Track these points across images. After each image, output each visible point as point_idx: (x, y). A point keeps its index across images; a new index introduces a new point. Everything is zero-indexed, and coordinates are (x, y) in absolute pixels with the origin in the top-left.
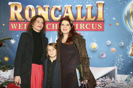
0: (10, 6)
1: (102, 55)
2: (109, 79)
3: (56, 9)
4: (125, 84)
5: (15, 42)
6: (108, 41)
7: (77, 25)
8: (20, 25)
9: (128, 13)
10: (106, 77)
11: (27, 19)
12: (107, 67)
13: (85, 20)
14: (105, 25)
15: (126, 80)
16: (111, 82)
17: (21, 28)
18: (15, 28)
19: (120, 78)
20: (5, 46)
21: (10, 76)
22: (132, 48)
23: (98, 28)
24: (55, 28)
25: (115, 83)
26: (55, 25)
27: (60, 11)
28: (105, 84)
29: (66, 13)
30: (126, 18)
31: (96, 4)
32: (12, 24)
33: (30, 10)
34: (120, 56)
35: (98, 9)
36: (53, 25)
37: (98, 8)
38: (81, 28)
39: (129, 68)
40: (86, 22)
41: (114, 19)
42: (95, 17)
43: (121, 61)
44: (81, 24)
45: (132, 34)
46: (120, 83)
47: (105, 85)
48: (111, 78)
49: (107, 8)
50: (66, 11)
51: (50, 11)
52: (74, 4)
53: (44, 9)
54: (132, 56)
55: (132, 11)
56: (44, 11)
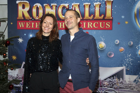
0: (18, 4)
1: (110, 54)
2: (117, 79)
3: (64, 7)
4: (134, 84)
5: (22, 41)
6: (116, 40)
7: (85, 23)
8: (27, 23)
9: (138, 11)
10: (114, 77)
11: (34, 17)
12: (115, 67)
13: (93, 19)
14: (113, 24)
15: (135, 81)
16: (119, 83)
17: (28, 26)
18: (23, 26)
19: (128, 79)
20: (13, 45)
21: (17, 75)
23: (107, 27)
24: (62, 26)
25: (123, 83)
26: (62, 24)
27: (68, 9)
28: (113, 84)
30: (136, 17)
31: (104, 1)
32: (20, 23)
33: (38, 9)
34: (129, 56)
35: (106, 8)
36: (60, 23)
37: (106, 6)
38: (89, 27)
39: (138, 69)
40: (94, 20)
41: (123, 17)
42: (103, 16)
43: (130, 61)
44: (89, 23)
46: (128, 84)
47: (112, 86)
48: (119, 78)
49: (116, 6)
51: (57, 9)
52: (82, 2)
53: (52, 7)
56: (51, 9)
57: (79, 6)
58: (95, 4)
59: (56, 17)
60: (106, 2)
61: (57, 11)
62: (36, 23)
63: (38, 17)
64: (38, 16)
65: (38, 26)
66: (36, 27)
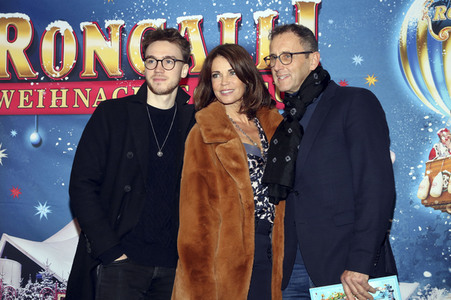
5: (4, 155)
8: (22, 92)
9: (412, 36)
11: (47, 71)
17: (26, 103)
18: (8, 104)
22: (428, 172)
30: (405, 58)
31: (289, 6)
33: (59, 39)
37: (297, 20)
39: (419, 257)
41: (358, 60)
45: (427, 117)
49: (331, 22)
51: (125, 40)
52: (211, 12)
53: (106, 34)
54: (431, 206)
55: (427, 27)
56: (106, 39)
57: (201, 24)
58: (257, 15)
59: (121, 66)
60: (294, 7)
61: (125, 44)
62: (54, 92)
63: (61, 69)
64: (61, 66)
65: (59, 102)
66: (54, 105)
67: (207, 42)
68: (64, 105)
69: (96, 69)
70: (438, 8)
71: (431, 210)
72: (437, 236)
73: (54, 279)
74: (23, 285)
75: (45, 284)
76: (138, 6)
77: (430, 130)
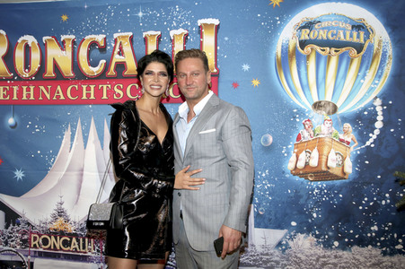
3: (93, 44)
4: (277, 255)
8: (1, 88)
9: (285, 50)
11: (19, 72)
14: (221, 87)
15: (280, 244)
17: (4, 96)
19: (262, 238)
22: (296, 151)
24: (88, 95)
25: (247, 251)
26: (88, 89)
27: (103, 49)
29: (119, 53)
30: (280, 66)
31: (196, 26)
33: (27, 49)
34: (264, 175)
35: (201, 42)
36: (84, 87)
37: (202, 38)
39: (288, 211)
41: (246, 67)
43: (266, 190)
45: (295, 111)
46: (262, 254)
49: (226, 39)
50: (117, 50)
51: (76, 50)
52: (138, 31)
53: (62, 45)
54: (297, 175)
55: (296, 44)
56: (62, 49)
57: (131, 39)
58: (172, 33)
59: (73, 70)
60: (200, 27)
61: (76, 54)
62: (25, 88)
63: (29, 71)
64: (29, 69)
65: (28, 96)
66: (25, 98)
67: (136, 52)
68: (32, 98)
69: (54, 72)
70: (303, 30)
71: (297, 178)
72: (301, 197)
73: (29, 224)
74: (7, 227)
75: (22, 227)
76: (85, 25)
77: (298, 120)
